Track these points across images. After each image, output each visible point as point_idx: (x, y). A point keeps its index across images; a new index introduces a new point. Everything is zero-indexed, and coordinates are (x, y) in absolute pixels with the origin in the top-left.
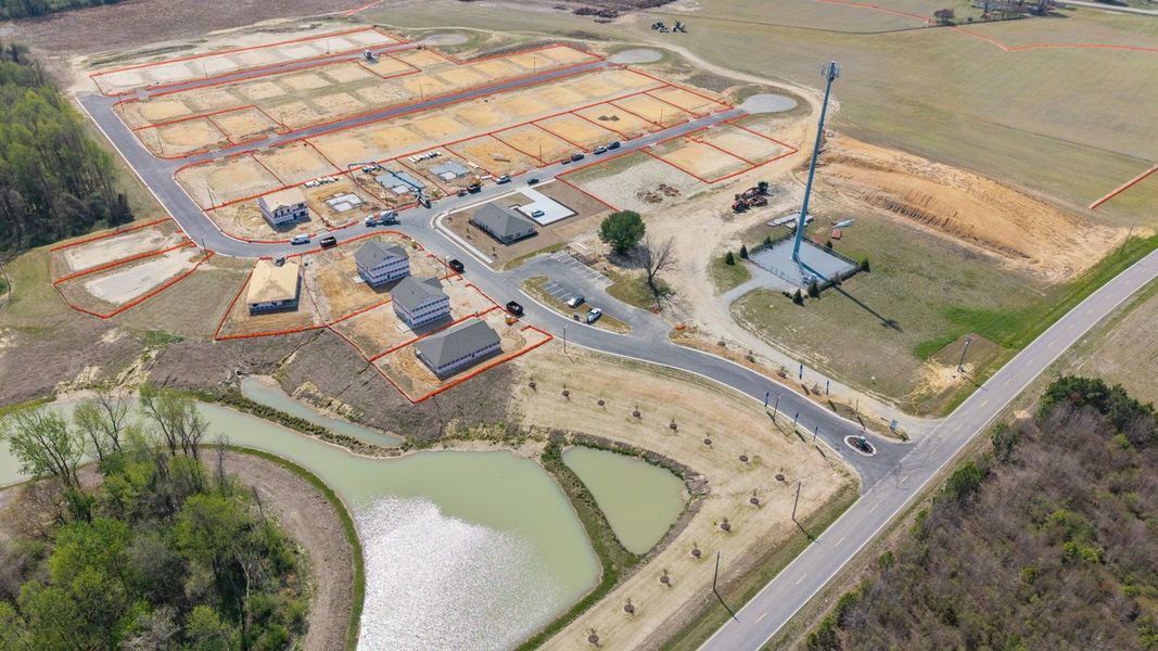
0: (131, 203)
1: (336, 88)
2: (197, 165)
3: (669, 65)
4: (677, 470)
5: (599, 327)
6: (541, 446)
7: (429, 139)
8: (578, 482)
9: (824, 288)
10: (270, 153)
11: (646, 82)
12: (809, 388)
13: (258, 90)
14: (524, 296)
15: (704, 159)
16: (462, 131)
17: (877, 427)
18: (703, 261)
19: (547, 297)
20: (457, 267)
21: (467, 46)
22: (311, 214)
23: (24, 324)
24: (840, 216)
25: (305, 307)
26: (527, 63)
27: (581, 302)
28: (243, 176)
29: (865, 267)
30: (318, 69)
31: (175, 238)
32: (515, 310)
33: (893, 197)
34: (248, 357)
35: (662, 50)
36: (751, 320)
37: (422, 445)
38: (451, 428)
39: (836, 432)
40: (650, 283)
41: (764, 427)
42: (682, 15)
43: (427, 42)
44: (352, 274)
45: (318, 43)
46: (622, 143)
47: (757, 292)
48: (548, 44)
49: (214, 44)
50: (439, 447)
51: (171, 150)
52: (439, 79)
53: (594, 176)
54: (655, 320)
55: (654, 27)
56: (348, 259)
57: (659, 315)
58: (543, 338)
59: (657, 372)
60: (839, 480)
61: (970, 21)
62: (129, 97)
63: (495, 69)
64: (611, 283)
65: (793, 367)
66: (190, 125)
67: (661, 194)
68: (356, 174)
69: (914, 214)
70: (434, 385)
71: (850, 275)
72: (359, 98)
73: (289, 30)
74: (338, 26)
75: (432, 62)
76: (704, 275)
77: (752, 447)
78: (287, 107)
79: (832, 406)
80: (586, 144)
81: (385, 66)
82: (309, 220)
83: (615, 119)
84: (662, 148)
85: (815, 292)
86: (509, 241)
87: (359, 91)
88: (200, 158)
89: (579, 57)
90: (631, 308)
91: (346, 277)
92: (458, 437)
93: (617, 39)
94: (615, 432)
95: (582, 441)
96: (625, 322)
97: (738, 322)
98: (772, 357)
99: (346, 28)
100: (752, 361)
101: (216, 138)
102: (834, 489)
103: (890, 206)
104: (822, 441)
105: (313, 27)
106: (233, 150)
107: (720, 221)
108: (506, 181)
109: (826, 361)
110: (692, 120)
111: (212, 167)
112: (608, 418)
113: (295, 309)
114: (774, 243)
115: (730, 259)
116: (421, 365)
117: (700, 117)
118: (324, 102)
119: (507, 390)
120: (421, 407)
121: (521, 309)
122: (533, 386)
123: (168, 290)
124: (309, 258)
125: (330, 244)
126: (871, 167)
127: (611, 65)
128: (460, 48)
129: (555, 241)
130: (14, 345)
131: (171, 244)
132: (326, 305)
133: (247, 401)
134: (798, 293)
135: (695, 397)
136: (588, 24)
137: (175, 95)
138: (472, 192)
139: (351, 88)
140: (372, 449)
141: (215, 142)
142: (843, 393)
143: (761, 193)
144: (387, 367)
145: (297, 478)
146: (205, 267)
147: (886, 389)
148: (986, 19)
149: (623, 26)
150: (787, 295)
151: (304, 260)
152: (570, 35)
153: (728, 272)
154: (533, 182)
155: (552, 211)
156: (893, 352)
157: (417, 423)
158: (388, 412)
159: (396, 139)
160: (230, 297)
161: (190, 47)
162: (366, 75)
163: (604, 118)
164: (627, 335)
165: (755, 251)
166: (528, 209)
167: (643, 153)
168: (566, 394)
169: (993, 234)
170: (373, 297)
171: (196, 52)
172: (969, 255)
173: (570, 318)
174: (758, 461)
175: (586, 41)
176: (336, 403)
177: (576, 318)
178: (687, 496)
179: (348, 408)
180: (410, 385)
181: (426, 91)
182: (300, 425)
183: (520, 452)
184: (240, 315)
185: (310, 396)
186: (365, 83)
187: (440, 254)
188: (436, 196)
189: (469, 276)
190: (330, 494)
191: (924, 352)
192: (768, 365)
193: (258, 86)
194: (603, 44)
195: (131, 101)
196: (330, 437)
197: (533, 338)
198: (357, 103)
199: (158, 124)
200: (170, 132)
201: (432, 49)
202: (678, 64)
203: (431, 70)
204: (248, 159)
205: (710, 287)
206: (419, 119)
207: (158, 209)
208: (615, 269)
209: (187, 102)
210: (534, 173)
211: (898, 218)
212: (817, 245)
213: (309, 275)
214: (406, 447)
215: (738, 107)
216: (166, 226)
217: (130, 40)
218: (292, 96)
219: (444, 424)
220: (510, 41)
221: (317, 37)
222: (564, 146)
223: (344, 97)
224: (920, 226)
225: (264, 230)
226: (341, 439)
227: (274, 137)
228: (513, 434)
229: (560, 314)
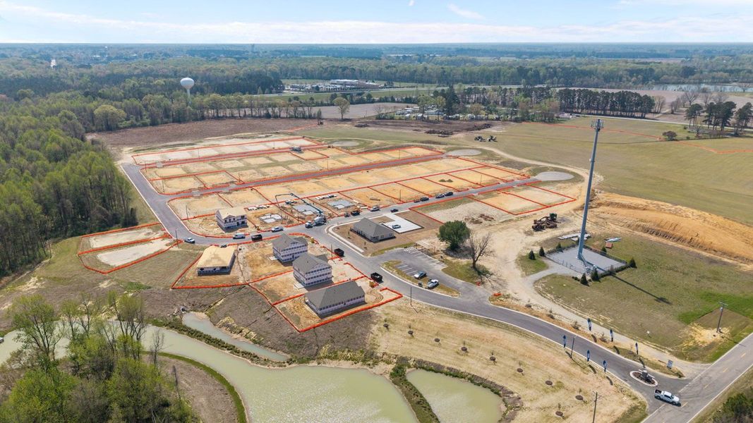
0: (138, 216)
1: (277, 164)
2: (184, 198)
3: (486, 156)
4: (496, 390)
5: (435, 291)
6: (390, 367)
7: (330, 189)
8: (417, 393)
9: (603, 276)
10: (229, 193)
11: (472, 165)
12: (598, 337)
13: (227, 164)
14: (383, 270)
15: (511, 203)
16: (352, 185)
17: (655, 366)
18: (513, 257)
19: (400, 272)
20: (340, 253)
21: (358, 147)
22: (249, 224)
23: (54, 275)
24: (611, 236)
25: (235, 272)
26: (395, 155)
27: (423, 276)
28: (211, 204)
29: (633, 264)
30: (267, 155)
31: (161, 233)
32: (377, 278)
33: (648, 225)
34: (191, 300)
35: (481, 150)
36: (550, 293)
37: (302, 361)
38: (324, 350)
39: (624, 369)
40: (474, 266)
41: (564, 362)
42: (495, 134)
43: (335, 145)
44: (270, 255)
45: (268, 144)
46: (454, 193)
47: (554, 276)
48: (409, 146)
49: (207, 143)
50: (314, 363)
51: (169, 190)
52: (340, 161)
53: (436, 209)
54: (479, 290)
55: (476, 139)
56: (269, 247)
57: (481, 287)
58: (395, 295)
59: (480, 322)
60: (629, 403)
61: (688, 138)
62: (152, 166)
63: (374, 157)
64: (446, 266)
65: (584, 323)
66: (183, 179)
67: (482, 220)
68: (280, 205)
69: (666, 235)
70: (315, 321)
71: (622, 269)
72: (289, 169)
73: (252, 137)
74: (282, 137)
75: (336, 154)
76: (513, 265)
77: (556, 376)
78: (243, 172)
79: (618, 350)
80: (430, 193)
81: (306, 155)
82: (247, 227)
83: (450, 181)
84: (481, 196)
85: (596, 277)
86: (375, 240)
87: (290, 166)
88: (186, 194)
89: (428, 152)
90: (460, 282)
91: (265, 257)
92: (329, 357)
93: (452, 144)
94: (447, 361)
95: (421, 365)
96: (457, 290)
97: (540, 293)
98: (567, 316)
99: (287, 137)
100: (552, 317)
101: (197, 185)
102: (625, 408)
103: (647, 230)
104: (610, 373)
105: (267, 137)
106: (205, 191)
107: (525, 236)
108: (377, 209)
109: (609, 320)
110: (502, 183)
111: (192, 199)
112: (442, 350)
113: (228, 273)
114: (564, 249)
115: (532, 256)
116: (308, 308)
117: (507, 181)
118: (267, 170)
119: (367, 328)
120: (305, 335)
121: (381, 277)
122: (386, 326)
123: (148, 261)
124: (243, 246)
125: (258, 238)
126: (630, 207)
127: (448, 156)
128: (353, 148)
129: (407, 242)
130: (43, 287)
131: (157, 236)
132: (249, 272)
133: (185, 327)
134: (584, 277)
135: (510, 339)
136: (435, 137)
137: (178, 166)
138: (354, 215)
139: (285, 164)
140: (266, 362)
141: (196, 187)
142: (624, 342)
143: (552, 221)
144: (284, 309)
145: (209, 377)
146: (175, 249)
147: (661, 341)
148: (698, 138)
149: (457, 139)
150: (576, 279)
151: (239, 247)
152: (423, 142)
153: (532, 263)
154: (395, 211)
155: (406, 226)
156: (662, 318)
157: (301, 346)
158: (281, 338)
159: (309, 188)
160: (185, 266)
161: (193, 144)
162: (295, 158)
163: (443, 181)
164: (458, 297)
165: (550, 253)
166: (390, 225)
167: (470, 198)
168: (411, 333)
169: (728, 248)
170: (282, 268)
171: (195, 146)
172: (712, 261)
173: (416, 285)
174: (560, 386)
175: (432, 145)
176: (245, 331)
177: (420, 285)
178: (504, 408)
179: (253, 334)
180: (298, 321)
181: (331, 166)
182: (218, 344)
183: (374, 370)
184: (191, 275)
185: (228, 326)
186: (293, 162)
187: (328, 246)
188: (331, 217)
189: (347, 258)
190: (231, 389)
191: (687, 319)
192: (564, 321)
193: (229, 162)
194: (444, 146)
195: (152, 168)
196: (237, 352)
197: (388, 296)
198: (287, 171)
199: (164, 179)
200: (170, 182)
201: (337, 148)
202: (491, 156)
203: (334, 158)
204: (215, 195)
205: (519, 272)
206: (324, 180)
207: (155, 218)
208: (449, 258)
209: (184, 169)
210: (396, 206)
211: (653, 238)
212: (595, 251)
213: (240, 256)
214: (290, 362)
215: (534, 177)
216: (157, 227)
217: (159, 141)
218: (248, 167)
219: (320, 348)
220: (385, 144)
221: (269, 141)
222: (416, 194)
223: (280, 168)
224: (671, 243)
225: (218, 231)
226: (245, 354)
227: (233, 186)
228: (370, 358)
229: (409, 282)
